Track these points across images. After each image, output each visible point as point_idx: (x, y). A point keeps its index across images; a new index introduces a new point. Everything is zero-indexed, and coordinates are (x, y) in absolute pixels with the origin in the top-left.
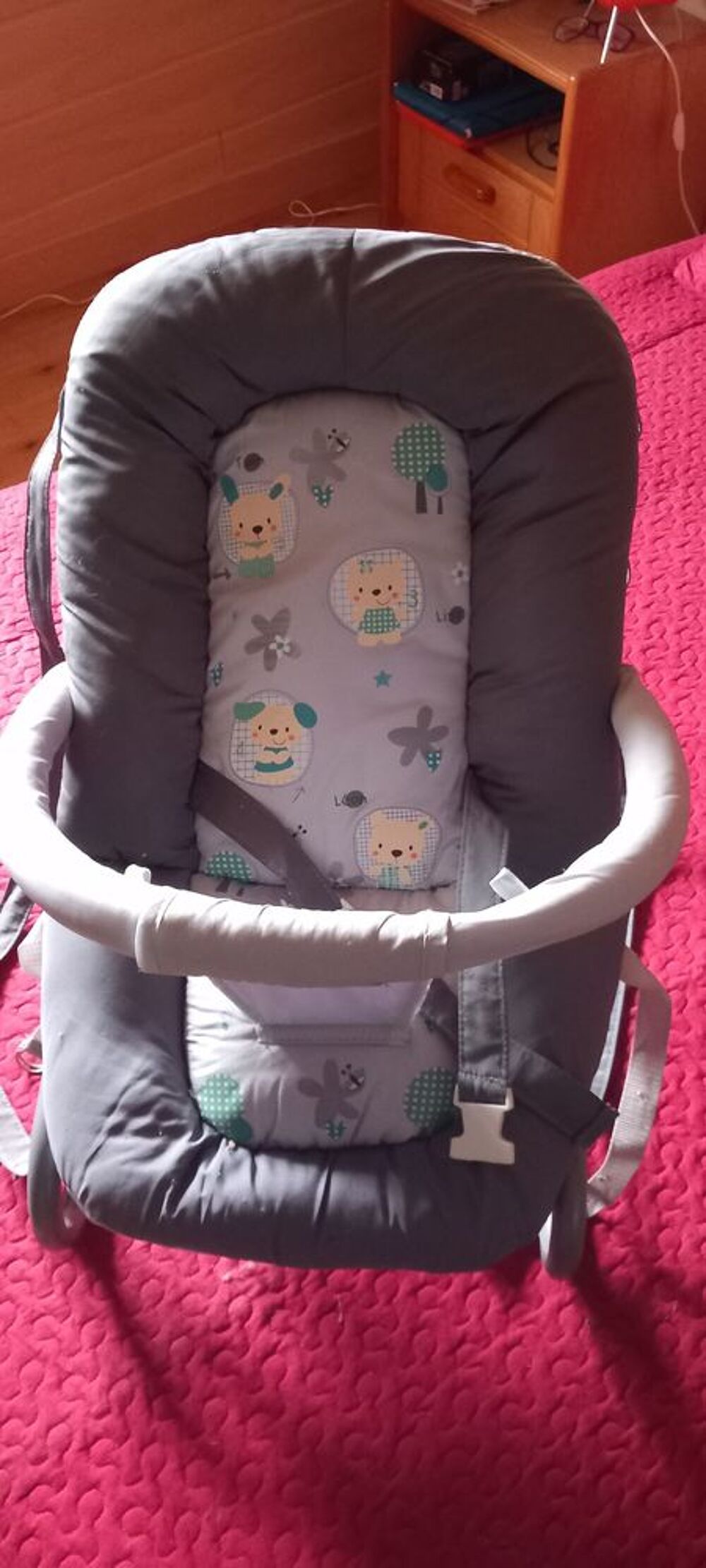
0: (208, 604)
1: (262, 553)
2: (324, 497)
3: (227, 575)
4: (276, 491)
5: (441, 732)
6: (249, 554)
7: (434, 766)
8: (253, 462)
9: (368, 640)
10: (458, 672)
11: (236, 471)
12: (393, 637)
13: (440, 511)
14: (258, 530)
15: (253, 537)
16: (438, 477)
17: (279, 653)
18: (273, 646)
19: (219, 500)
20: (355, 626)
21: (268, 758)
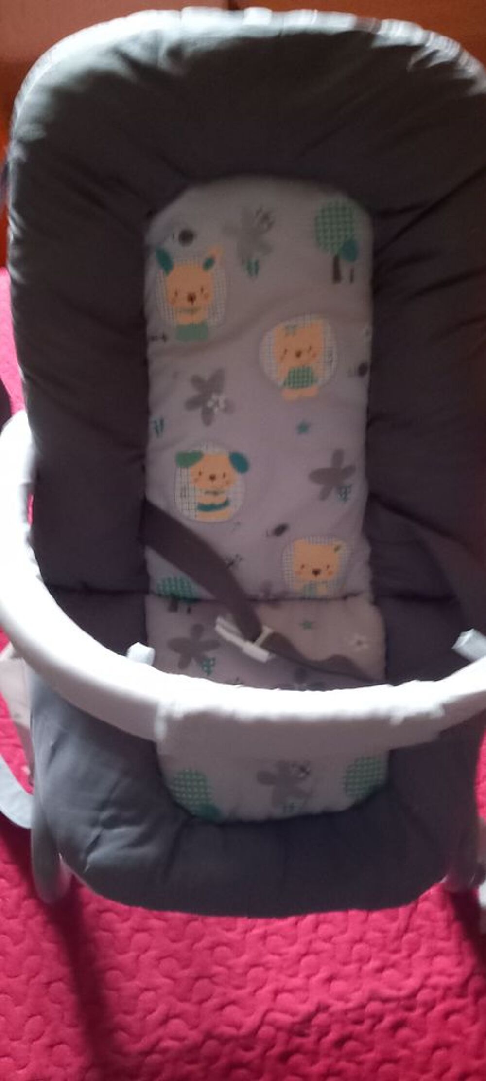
0: (145, 363)
1: (196, 319)
2: (253, 268)
3: (164, 338)
4: (209, 264)
5: (349, 471)
6: (184, 320)
7: (345, 499)
8: (186, 237)
9: (292, 395)
10: (359, 418)
11: (172, 246)
12: (310, 391)
13: (352, 279)
14: (191, 298)
15: (188, 305)
16: (349, 250)
17: (216, 410)
18: (210, 404)
19: (153, 271)
20: (281, 383)
21: (209, 500)
